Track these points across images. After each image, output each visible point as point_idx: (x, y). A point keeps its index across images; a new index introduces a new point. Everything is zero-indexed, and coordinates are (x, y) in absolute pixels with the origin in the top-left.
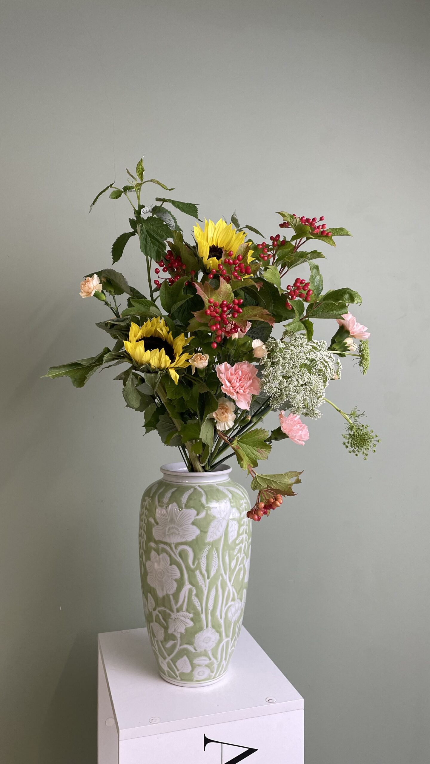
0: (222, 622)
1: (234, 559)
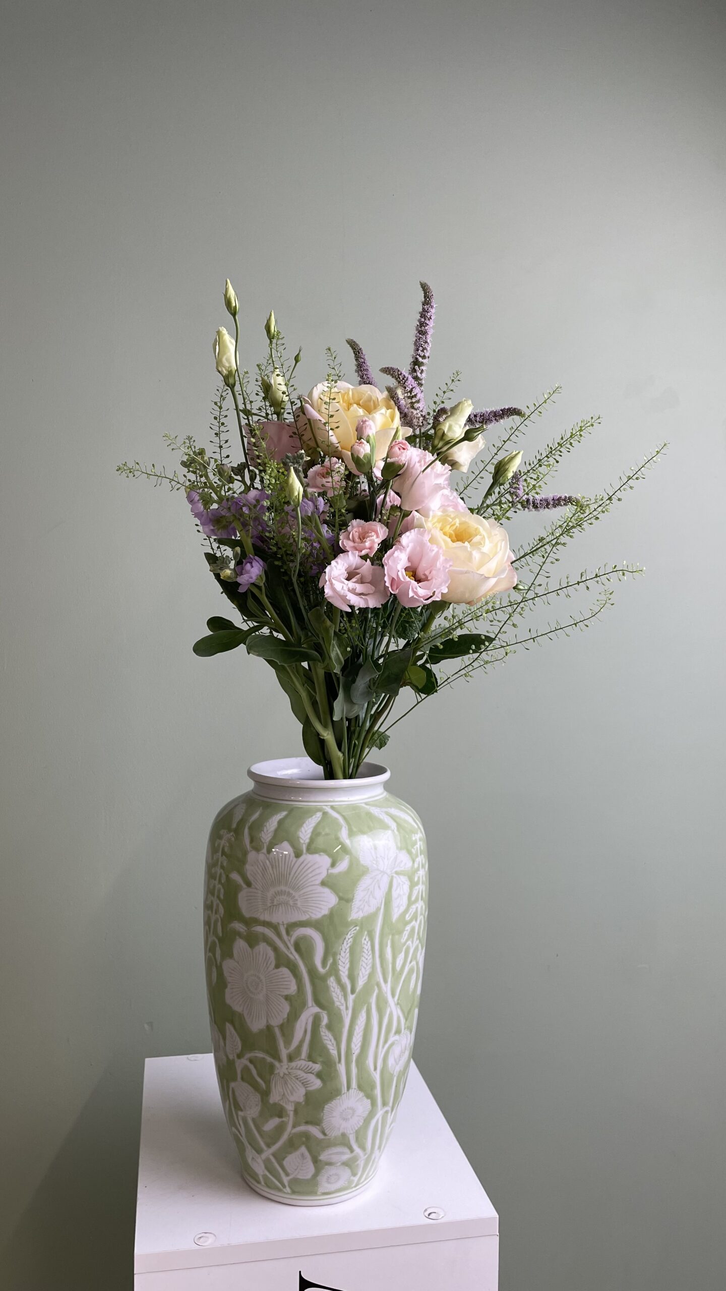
0: (377, 1077)
1: (401, 952)
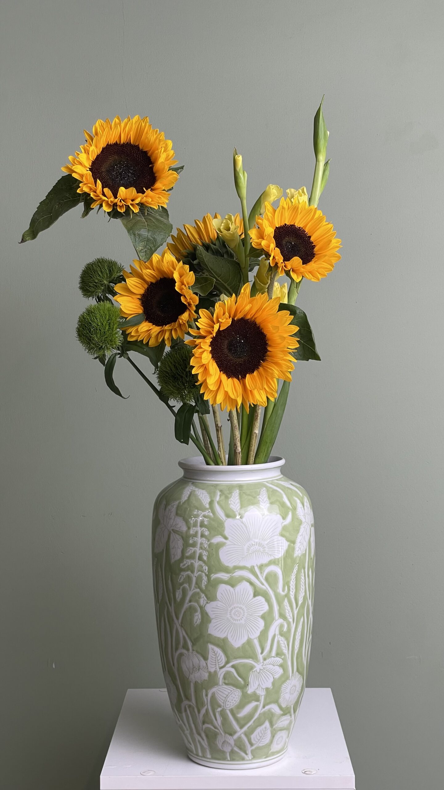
1: (179, 589)
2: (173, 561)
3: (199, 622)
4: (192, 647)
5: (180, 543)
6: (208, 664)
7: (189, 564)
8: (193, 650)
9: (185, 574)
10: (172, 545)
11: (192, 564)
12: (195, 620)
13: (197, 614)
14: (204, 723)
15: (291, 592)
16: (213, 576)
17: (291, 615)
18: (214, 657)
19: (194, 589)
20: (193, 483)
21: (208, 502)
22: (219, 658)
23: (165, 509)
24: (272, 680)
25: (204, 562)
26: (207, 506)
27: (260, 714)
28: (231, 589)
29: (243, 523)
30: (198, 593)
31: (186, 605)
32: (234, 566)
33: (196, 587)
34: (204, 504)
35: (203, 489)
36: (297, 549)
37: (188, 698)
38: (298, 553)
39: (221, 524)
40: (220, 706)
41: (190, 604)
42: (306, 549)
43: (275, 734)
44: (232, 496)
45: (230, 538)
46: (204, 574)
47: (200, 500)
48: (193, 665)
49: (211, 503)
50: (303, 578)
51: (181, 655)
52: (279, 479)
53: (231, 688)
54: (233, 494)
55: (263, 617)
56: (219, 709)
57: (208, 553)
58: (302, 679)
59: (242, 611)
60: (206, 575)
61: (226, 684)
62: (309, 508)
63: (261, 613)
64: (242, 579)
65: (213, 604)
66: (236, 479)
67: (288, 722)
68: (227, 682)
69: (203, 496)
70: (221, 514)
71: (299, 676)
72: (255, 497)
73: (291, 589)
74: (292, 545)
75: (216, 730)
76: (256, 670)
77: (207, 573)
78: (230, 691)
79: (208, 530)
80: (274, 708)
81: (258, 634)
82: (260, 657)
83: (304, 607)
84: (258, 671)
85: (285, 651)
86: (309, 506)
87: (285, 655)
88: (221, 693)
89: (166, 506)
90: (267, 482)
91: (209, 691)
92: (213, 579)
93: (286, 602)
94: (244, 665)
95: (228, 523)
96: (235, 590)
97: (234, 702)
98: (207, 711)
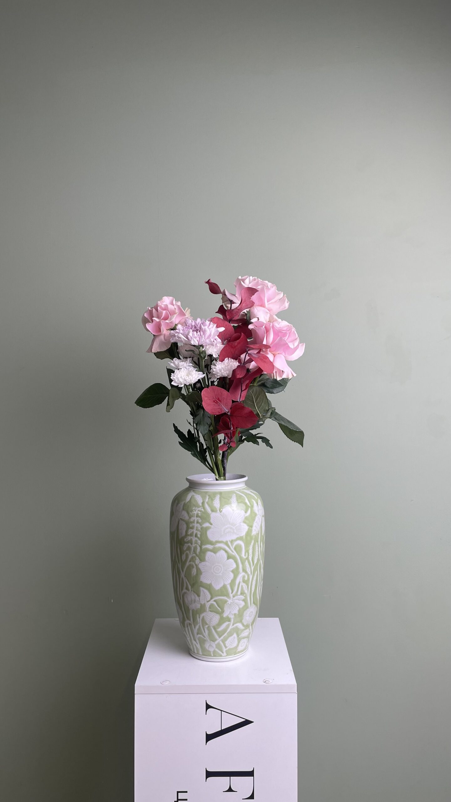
1: (184, 554)
2: (180, 537)
3: (195, 574)
4: (191, 589)
5: (185, 526)
6: (200, 599)
7: (190, 539)
8: (192, 591)
9: (186, 545)
10: (180, 528)
11: (191, 539)
12: (193, 573)
13: (194, 569)
14: (198, 634)
15: (250, 557)
16: (204, 547)
17: (250, 571)
18: (204, 595)
19: (192, 554)
20: (193, 491)
21: (201, 502)
22: (206, 596)
23: (177, 506)
24: (238, 609)
25: (198, 538)
26: (201, 505)
27: (231, 629)
28: (214, 555)
29: (221, 515)
30: (195, 557)
31: (188, 564)
32: (216, 541)
33: (193, 553)
34: (199, 503)
35: (199, 495)
36: (253, 531)
37: (189, 619)
38: (254, 533)
39: (209, 516)
40: (207, 624)
41: (190, 563)
42: (259, 531)
43: (240, 640)
44: (216, 499)
45: (213, 524)
46: (198, 546)
47: (196, 500)
48: (191, 599)
49: (203, 503)
50: (257, 547)
51: (185, 593)
52: (244, 488)
53: (213, 614)
54: (216, 498)
55: (233, 571)
56: (207, 626)
57: (201, 533)
58: (256, 608)
59: (220, 568)
60: (199, 545)
61: (211, 611)
62: (261, 506)
63: (231, 569)
64: (220, 548)
65: (203, 563)
66: (218, 489)
67: (248, 633)
68: (211, 610)
69: (199, 499)
70: (208, 509)
71: (255, 606)
72: (229, 500)
73: (250, 555)
74: (251, 528)
75: (205, 638)
76: (229, 603)
77: (200, 545)
78: (213, 616)
79: (201, 519)
80: (240, 625)
81: (230, 581)
82: (231, 595)
83: (258, 565)
84: (230, 604)
85: (246, 592)
86: (261, 505)
87: (246, 594)
88: (208, 617)
89: (178, 504)
90: (237, 490)
91: (200, 615)
92: (204, 549)
93: (247, 562)
94: (221, 600)
95: (213, 515)
96: (216, 555)
97: (216, 622)
98: (200, 626)
